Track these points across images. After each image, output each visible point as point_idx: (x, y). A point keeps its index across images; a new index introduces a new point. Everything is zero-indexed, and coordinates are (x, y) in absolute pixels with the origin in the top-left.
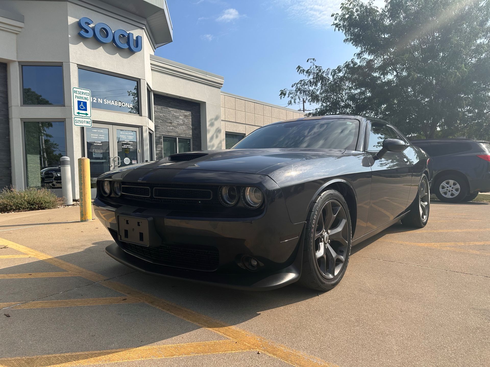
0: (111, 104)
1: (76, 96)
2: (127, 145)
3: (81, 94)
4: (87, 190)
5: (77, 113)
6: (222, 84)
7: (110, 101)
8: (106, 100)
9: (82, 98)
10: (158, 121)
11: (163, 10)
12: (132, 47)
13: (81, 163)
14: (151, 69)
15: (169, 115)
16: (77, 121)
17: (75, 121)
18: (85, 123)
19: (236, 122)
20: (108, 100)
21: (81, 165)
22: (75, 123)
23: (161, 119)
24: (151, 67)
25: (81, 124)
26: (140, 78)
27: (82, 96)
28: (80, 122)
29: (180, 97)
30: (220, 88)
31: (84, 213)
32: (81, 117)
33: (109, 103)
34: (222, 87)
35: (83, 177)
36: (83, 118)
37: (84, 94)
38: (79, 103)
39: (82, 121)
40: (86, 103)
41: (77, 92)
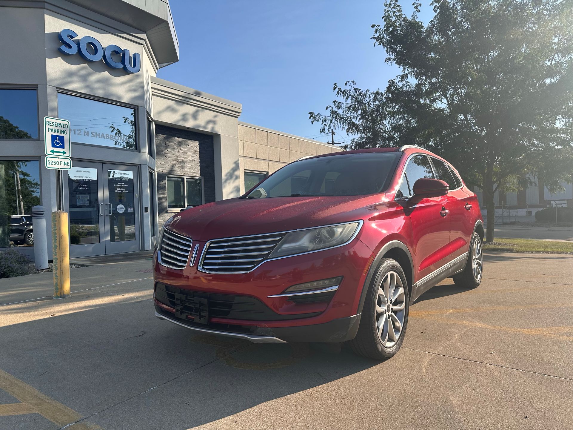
1: (49, 129)
2: (121, 189)
3: (56, 125)
4: (64, 255)
5: (50, 151)
6: (239, 113)
11: (167, 22)
12: (128, 66)
13: (56, 218)
14: (153, 94)
16: (51, 162)
17: (48, 162)
18: (62, 164)
19: (257, 158)
21: (56, 221)
22: (48, 165)
23: (165, 155)
24: (152, 91)
25: (56, 166)
26: (137, 105)
27: (57, 128)
29: (188, 128)
31: (59, 287)
32: (57, 157)
34: (239, 116)
35: (58, 237)
37: (60, 125)
38: (54, 137)
39: (58, 162)
41: (50, 123)
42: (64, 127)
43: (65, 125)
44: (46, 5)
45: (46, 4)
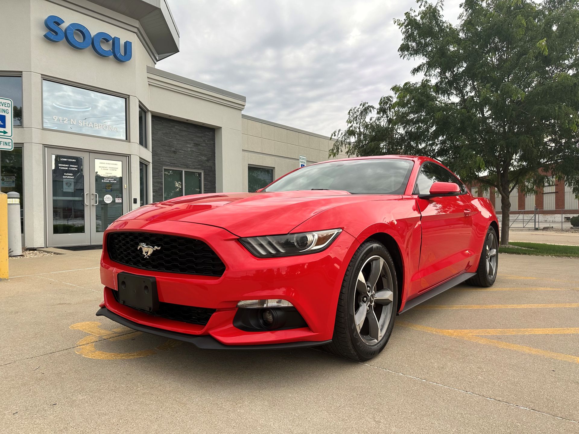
0: (89, 126)
2: (109, 179)
6: (244, 106)
7: (87, 122)
10: (157, 149)
11: (160, 9)
12: (118, 54)
14: (149, 84)
15: (173, 142)
18: (2, 144)
19: (263, 153)
20: (84, 122)
23: (162, 147)
24: (148, 81)
26: (129, 94)
29: (188, 120)
30: (241, 110)
33: (85, 125)
34: (244, 109)
37: (1, 104)
40: (4, 117)
42: (6, 106)
43: (7, 104)
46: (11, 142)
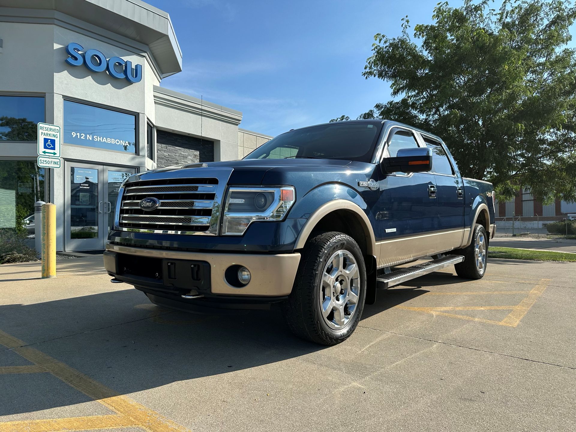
0: (103, 141)
1: (42, 133)
3: (49, 130)
4: (51, 241)
5: (43, 152)
6: (240, 120)
7: (101, 138)
8: (97, 137)
9: (50, 135)
10: (161, 161)
11: (167, 36)
12: (130, 77)
13: (45, 209)
14: (155, 102)
15: (175, 154)
16: (42, 162)
17: (40, 162)
18: (52, 163)
20: (98, 137)
21: (45, 212)
22: (40, 163)
23: (165, 159)
24: (154, 99)
25: (47, 165)
26: (138, 112)
27: (49, 132)
28: (46, 163)
29: (189, 134)
30: (237, 125)
31: (46, 268)
32: (48, 157)
33: (100, 140)
34: (240, 123)
35: (46, 226)
36: (49, 158)
37: (52, 130)
38: (46, 140)
39: (49, 162)
40: (54, 140)
41: (43, 128)
42: (55, 131)
44: (56, 22)
45: (55, 20)
46: (59, 161)
